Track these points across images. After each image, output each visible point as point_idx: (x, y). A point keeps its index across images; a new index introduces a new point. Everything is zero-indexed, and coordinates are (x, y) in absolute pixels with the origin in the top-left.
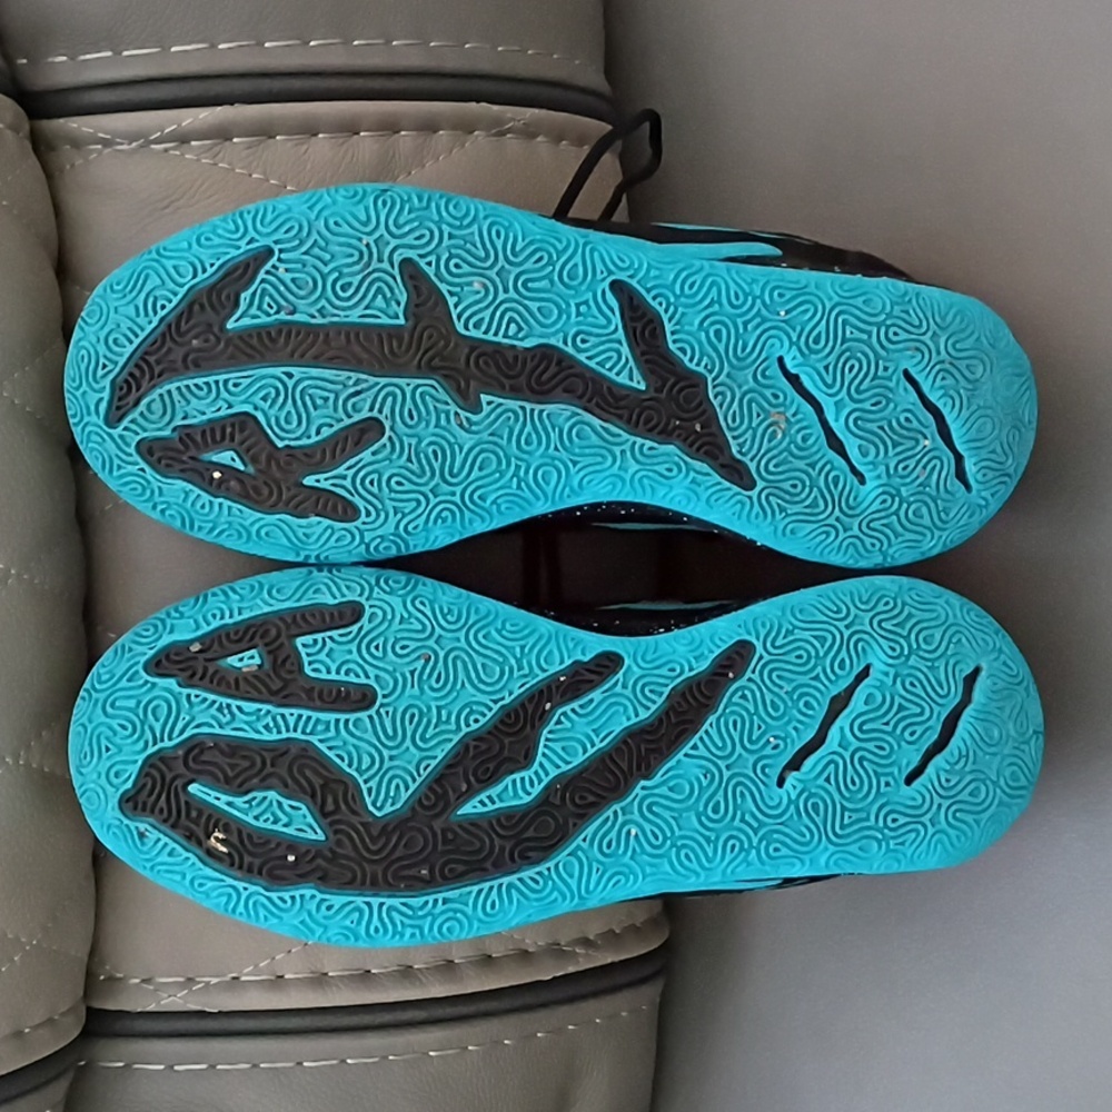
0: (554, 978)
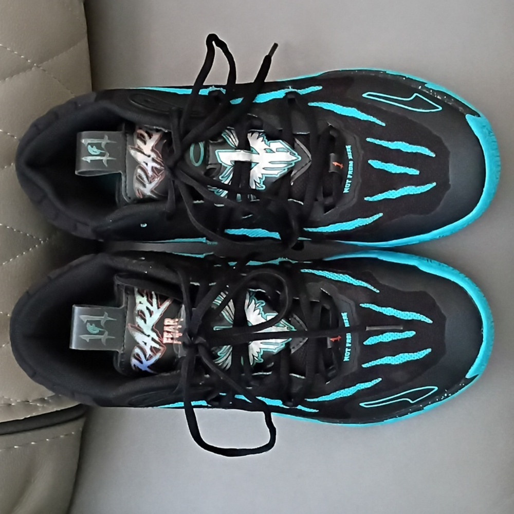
0: (25, 418)
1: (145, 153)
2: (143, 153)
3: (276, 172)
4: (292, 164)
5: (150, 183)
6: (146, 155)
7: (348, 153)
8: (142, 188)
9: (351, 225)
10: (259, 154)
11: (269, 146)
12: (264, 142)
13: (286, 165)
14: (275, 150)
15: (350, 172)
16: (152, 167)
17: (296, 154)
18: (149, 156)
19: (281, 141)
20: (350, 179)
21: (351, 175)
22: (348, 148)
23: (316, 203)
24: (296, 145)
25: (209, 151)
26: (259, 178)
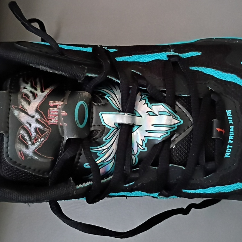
1: (29, 113)
2: (27, 114)
3: (159, 135)
4: (174, 127)
5: (33, 144)
6: (30, 115)
7: (229, 118)
8: (24, 149)
9: (229, 188)
10: (142, 117)
11: (152, 109)
12: (146, 105)
13: (169, 128)
14: (157, 114)
15: (231, 137)
16: (36, 128)
17: (179, 117)
18: (33, 117)
19: (163, 104)
20: (231, 144)
21: (232, 140)
22: (229, 112)
23: (198, 167)
24: (177, 108)
25: (93, 113)
26: (142, 140)
